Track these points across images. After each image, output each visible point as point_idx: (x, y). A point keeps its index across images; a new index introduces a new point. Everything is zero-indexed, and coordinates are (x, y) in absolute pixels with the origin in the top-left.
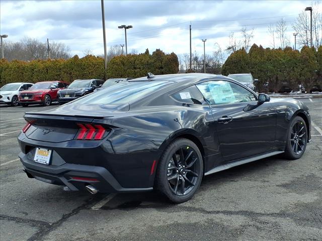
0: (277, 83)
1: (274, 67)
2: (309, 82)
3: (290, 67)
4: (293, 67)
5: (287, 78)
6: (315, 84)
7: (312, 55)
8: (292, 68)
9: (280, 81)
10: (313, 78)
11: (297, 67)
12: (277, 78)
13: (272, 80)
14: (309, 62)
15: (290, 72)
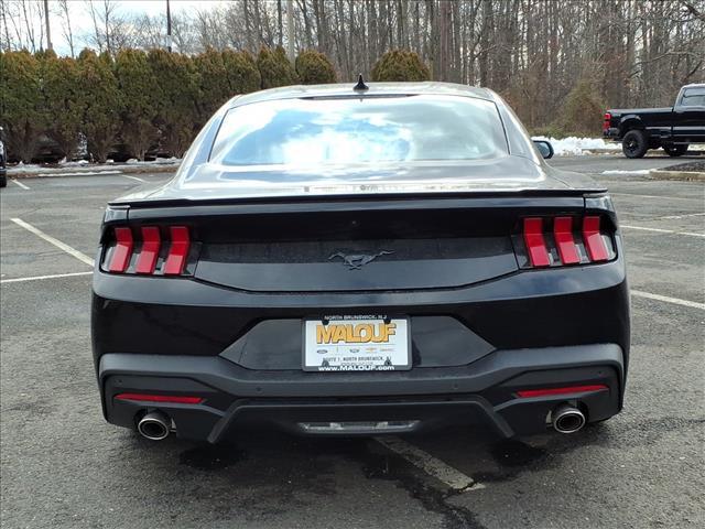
0: (27, 139)
1: (19, 96)
2: (105, 138)
3: (58, 99)
4: (66, 101)
5: (54, 126)
6: (118, 143)
7: (108, 73)
8: (63, 101)
9: (35, 134)
10: (114, 126)
11: (74, 101)
12: (27, 127)
13: (14, 129)
14: (103, 89)
15: (58, 110)
